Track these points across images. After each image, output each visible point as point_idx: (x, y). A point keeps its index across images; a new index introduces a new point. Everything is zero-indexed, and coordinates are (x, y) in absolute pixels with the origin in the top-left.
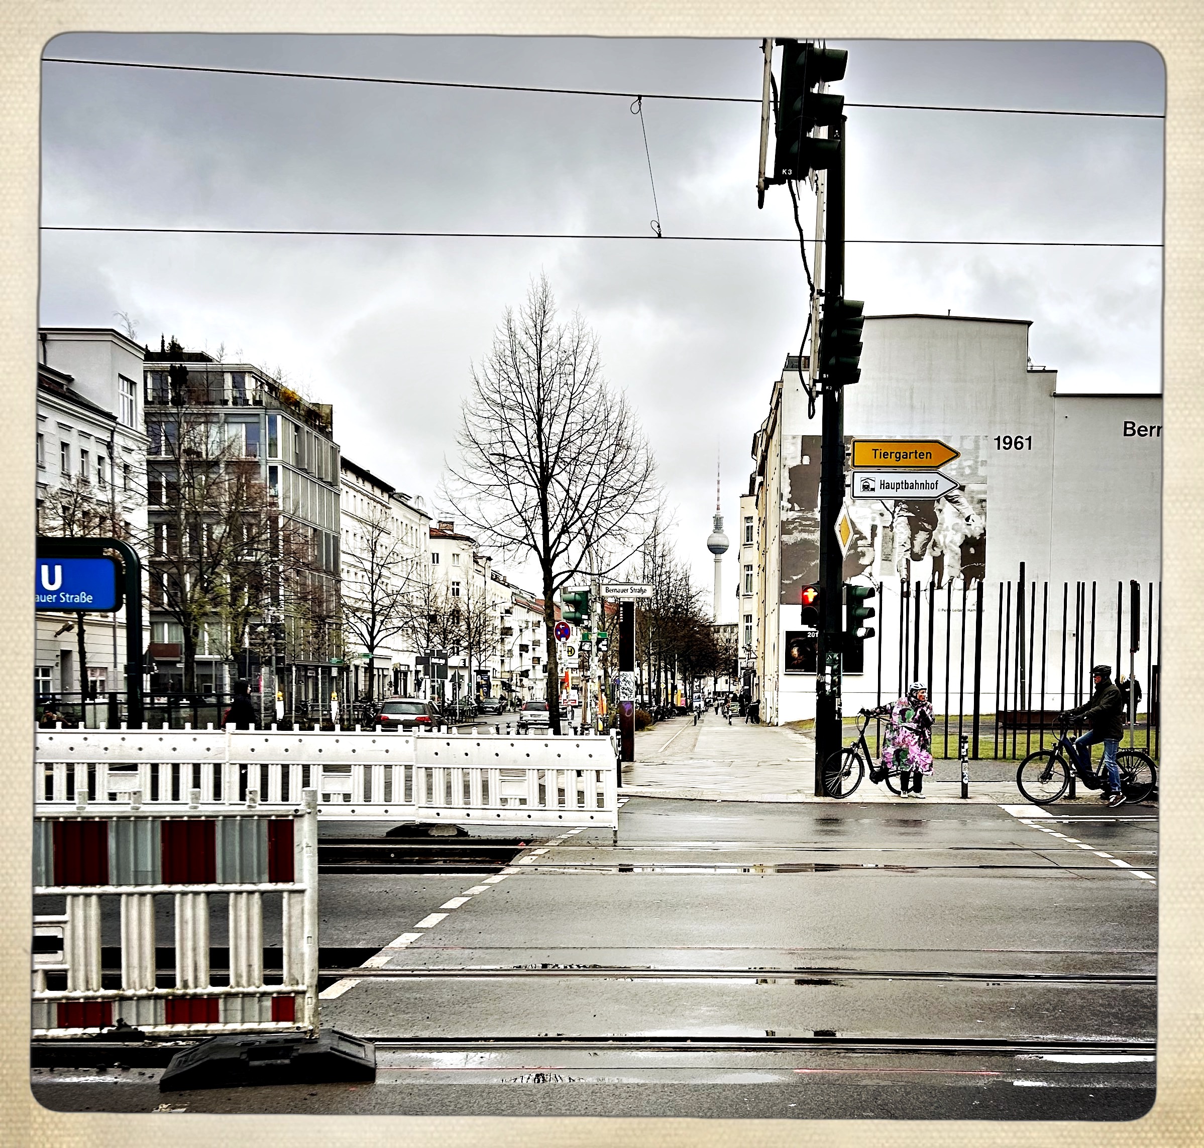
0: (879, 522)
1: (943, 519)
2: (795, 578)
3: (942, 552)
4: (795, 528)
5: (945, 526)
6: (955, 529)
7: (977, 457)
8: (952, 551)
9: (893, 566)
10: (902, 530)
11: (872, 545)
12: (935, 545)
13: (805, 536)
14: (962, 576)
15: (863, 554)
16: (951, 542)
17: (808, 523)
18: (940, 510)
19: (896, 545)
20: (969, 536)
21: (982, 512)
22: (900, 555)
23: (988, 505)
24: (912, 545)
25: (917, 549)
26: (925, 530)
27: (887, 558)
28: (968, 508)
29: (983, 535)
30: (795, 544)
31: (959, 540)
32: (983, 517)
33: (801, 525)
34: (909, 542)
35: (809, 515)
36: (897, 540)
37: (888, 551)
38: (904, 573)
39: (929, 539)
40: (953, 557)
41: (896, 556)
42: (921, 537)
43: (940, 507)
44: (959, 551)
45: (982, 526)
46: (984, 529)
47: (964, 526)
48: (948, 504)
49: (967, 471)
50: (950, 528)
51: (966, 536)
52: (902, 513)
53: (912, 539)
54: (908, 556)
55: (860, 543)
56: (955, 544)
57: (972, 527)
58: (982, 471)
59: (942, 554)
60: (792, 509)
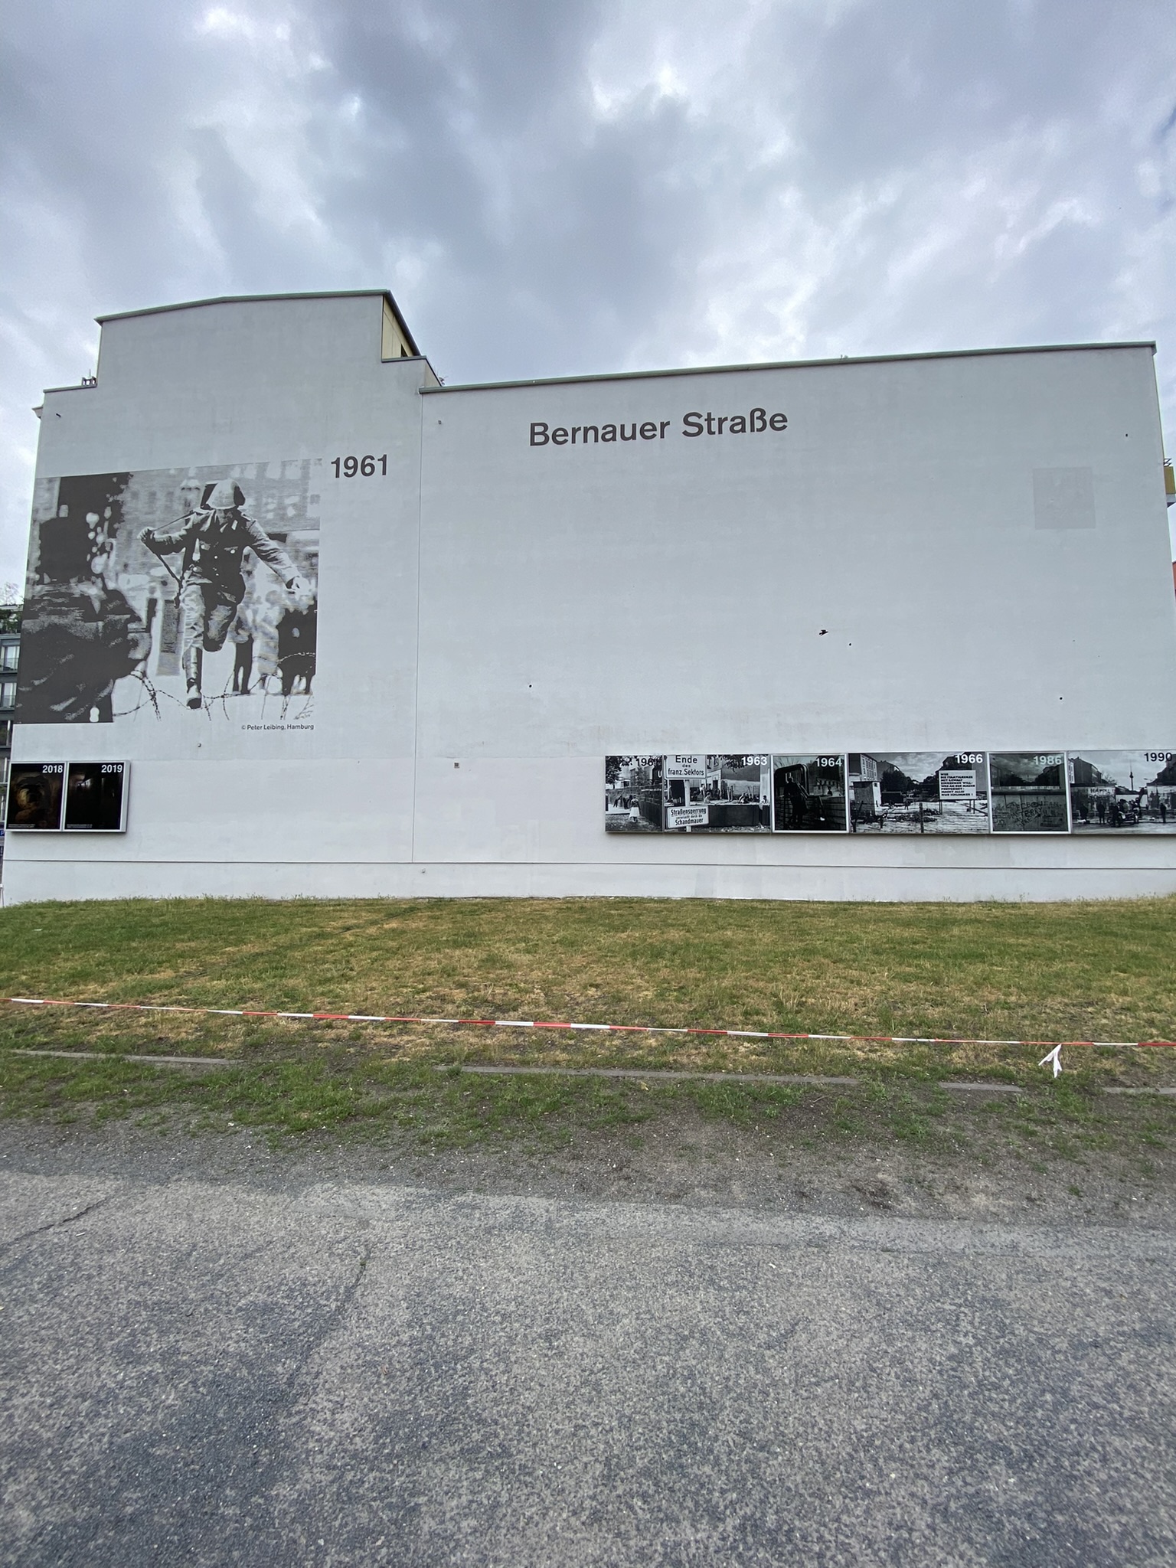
0: (158, 595)
1: (253, 585)
2: (37, 683)
3: (250, 636)
4: (43, 609)
5: (255, 596)
6: (272, 600)
7: (306, 491)
8: (265, 634)
9: (177, 660)
10: (193, 605)
11: (148, 629)
12: (241, 624)
13: (55, 619)
14: (280, 673)
15: (135, 644)
16: (264, 620)
17: (60, 600)
18: (249, 573)
19: (184, 628)
20: (292, 610)
21: (312, 572)
22: (188, 642)
23: (322, 562)
24: (207, 627)
25: (213, 633)
26: (226, 603)
27: (169, 647)
28: (290, 569)
29: (313, 608)
30: (40, 633)
31: (275, 615)
32: (313, 581)
33: (51, 603)
34: (202, 621)
35: (63, 589)
36: (185, 620)
37: (170, 637)
38: (193, 669)
39: (231, 618)
40: (267, 645)
41: (183, 645)
42: (220, 614)
43: (249, 568)
44: (275, 633)
45: (310, 594)
46: (315, 599)
47: (284, 596)
48: (261, 563)
49: (291, 512)
50: (263, 599)
51: (287, 610)
52: (193, 579)
53: (207, 617)
54: (199, 645)
55: (132, 626)
56: (270, 623)
57: (297, 597)
58: (312, 512)
59: (251, 640)
60: (40, 582)
